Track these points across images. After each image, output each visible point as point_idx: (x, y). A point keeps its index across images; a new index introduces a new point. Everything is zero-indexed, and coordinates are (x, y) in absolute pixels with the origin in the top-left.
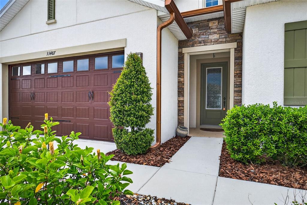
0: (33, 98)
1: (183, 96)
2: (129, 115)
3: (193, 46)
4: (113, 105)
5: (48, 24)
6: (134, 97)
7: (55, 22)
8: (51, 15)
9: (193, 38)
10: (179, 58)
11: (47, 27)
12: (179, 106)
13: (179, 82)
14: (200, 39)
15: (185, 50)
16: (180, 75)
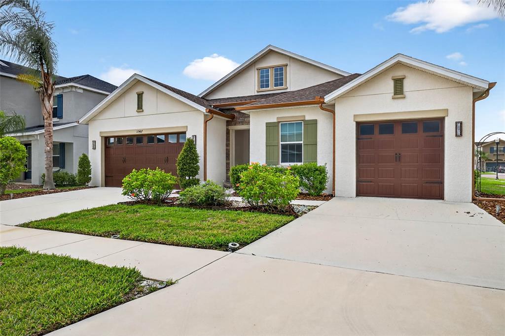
0: (124, 161)
1: (229, 160)
2: (186, 171)
3: (235, 125)
4: (179, 165)
5: (138, 112)
6: (188, 161)
7: (143, 111)
8: (140, 107)
9: (235, 119)
10: (227, 133)
11: (137, 114)
12: (227, 167)
13: (226, 150)
14: (239, 121)
15: (230, 128)
16: (228, 145)
